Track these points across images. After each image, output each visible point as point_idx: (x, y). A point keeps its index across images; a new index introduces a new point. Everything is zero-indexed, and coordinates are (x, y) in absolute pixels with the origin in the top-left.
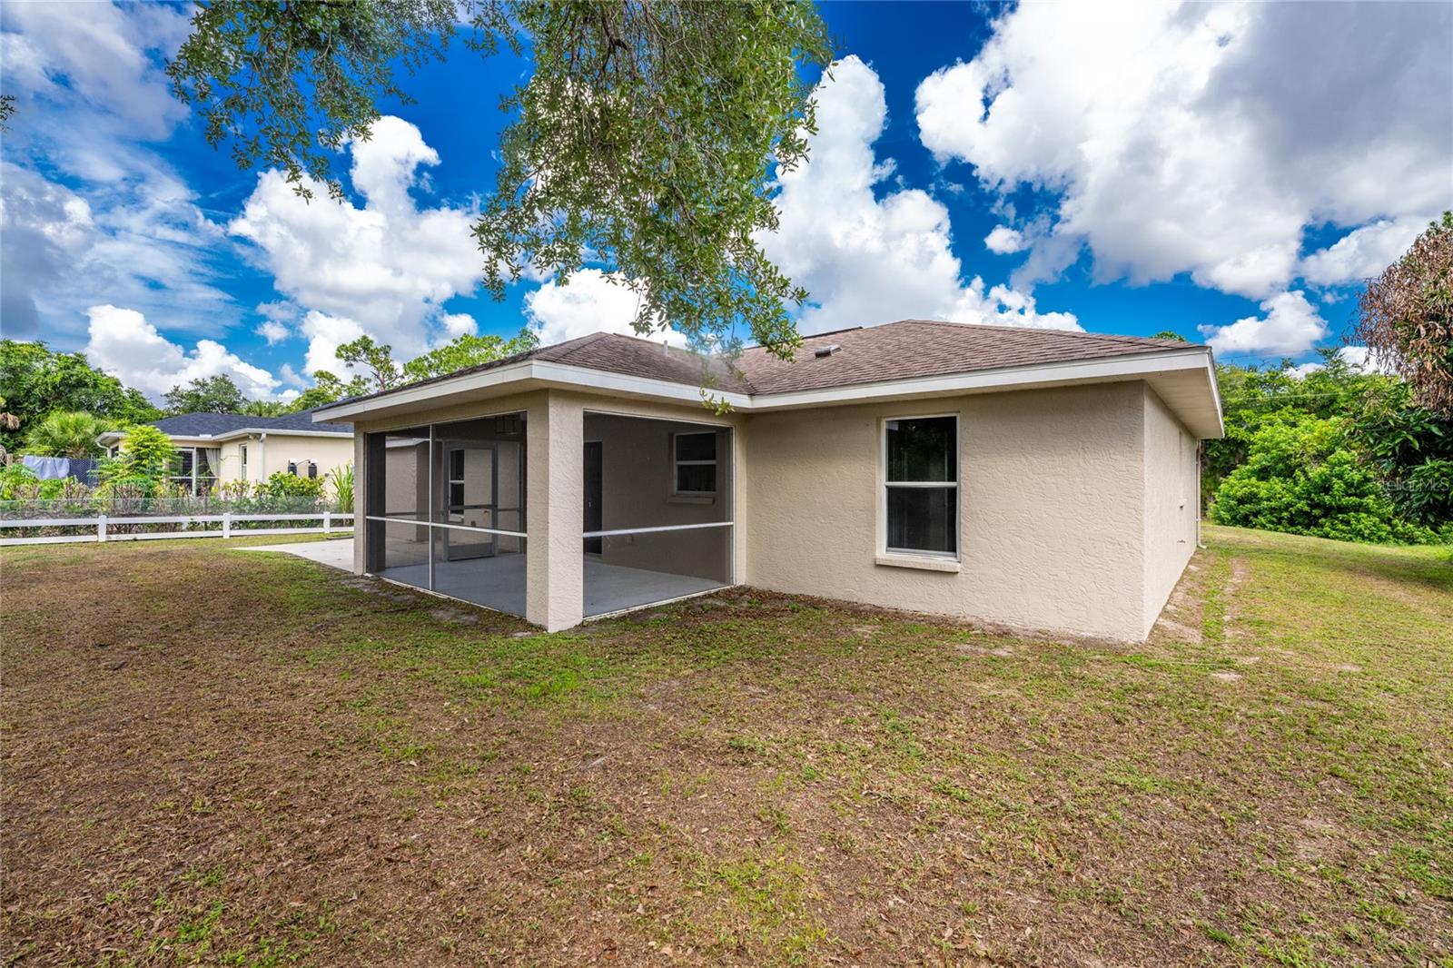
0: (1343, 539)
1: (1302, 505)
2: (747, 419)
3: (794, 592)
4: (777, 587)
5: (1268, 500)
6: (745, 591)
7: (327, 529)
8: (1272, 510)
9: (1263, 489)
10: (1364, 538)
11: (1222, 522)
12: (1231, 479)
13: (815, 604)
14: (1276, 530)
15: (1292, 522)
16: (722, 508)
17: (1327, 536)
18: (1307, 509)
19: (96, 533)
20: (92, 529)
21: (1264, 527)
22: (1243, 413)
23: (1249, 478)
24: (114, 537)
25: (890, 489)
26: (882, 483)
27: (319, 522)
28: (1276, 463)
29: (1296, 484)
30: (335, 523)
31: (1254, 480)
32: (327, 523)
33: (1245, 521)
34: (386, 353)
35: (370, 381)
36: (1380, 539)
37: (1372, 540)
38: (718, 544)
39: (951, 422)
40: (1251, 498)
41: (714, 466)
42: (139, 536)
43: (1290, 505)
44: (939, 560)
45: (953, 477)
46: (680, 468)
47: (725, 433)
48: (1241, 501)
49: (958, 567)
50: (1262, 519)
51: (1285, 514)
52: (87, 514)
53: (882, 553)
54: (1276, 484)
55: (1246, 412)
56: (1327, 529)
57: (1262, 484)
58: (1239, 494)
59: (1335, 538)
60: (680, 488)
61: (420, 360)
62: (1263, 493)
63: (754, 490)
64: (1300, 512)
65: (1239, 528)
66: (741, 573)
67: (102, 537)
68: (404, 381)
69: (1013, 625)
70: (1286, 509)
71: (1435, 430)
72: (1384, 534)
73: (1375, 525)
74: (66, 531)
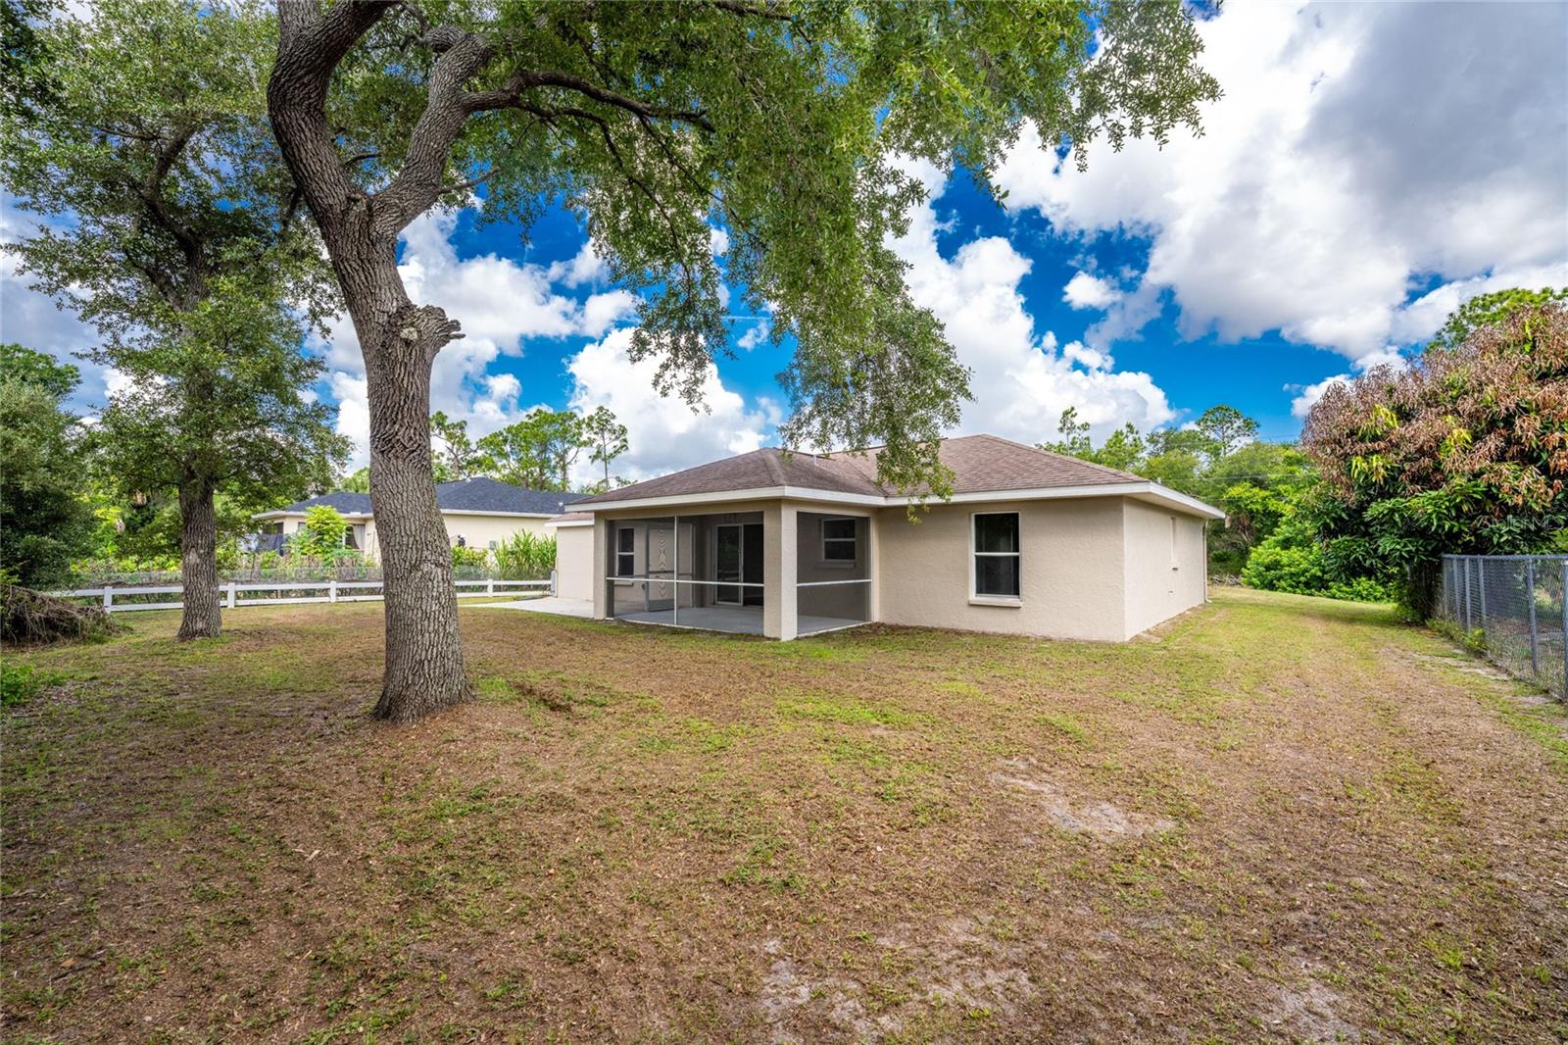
0: (1346, 599)
1: (1316, 571)
2: (879, 511)
3: (914, 625)
4: (901, 622)
5: (1289, 566)
6: (879, 625)
7: (490, 593)
8: (1292, 575)
9: (1284, 556)
10: (1363, 598)
11: (1256, 587)
12: (1260, 549)
13: (930, 630)
14: (1294, 592)
15: (1307, 585)
16: (863, 570)
17: (1334, 597)
18: (1319, 574)
19: (327, 595)
20: (326, 592)
21: (1285, 590)
22: (1281, 488)
23: (1275, 547)
24: (341, 599)
25: (977, 557)
26: (972, 553)
27: (483, 588)
28: (1297, 535)
29: (1311, 553)
30: (497, 588)
31: (1278, 549)
32: (490, 588)
33: (1271, 586)
34: (462, 428)
35: (443, 455)
36: (1376, 599)
37: (1368, 600)
38: (861, 595)
39: (1015, 516)
40: (1275, 565)
41: (853, 543)
42: (358, 598)
43: (1306, 571)
44: (1009, 600)
45: (1017, 549)
46: (826, 543)
47: (865, 521)
48: (1268, 568)
49: (1021, 604)
50: (1283, 583)
51: (1302, 579)
52: (323, 580)
53: (973, 596)
54: (1295, 553)
55: (1284, 487)
56: (1334, 591)
57: (1283, 553)
58: (1267, 561)
59: (1341, 598)
60: (827, 557)
61: (495, 435)
62: (1285, 561)
63: (884, 558)
64: (1314, 576)
65: (1266, 592)
66: (877, 615)
67: (333, 598)
68: (476, 455)
69: (1052, 636)
70: (1303, 575)
71: (1344, 515)
72: (1378, 595)
73: (1371, 587)
74: (309, 593)
